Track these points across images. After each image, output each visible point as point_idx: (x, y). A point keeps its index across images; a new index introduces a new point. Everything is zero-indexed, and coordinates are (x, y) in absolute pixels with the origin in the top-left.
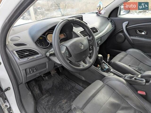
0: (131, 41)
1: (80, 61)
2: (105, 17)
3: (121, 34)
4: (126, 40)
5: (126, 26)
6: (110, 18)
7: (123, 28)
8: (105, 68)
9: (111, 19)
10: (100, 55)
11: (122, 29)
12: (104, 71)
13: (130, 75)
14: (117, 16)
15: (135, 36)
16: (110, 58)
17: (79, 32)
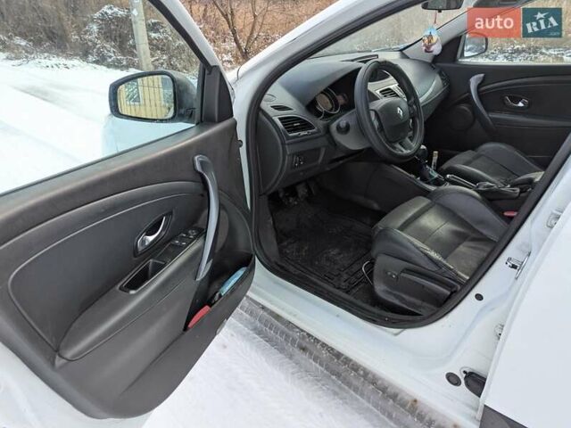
0: (491, 123)
1: (395, 142)
2: (425, 62)
3: (464, 107)
4: (477, 122)
5: (479, 86)
6: (438, 64)
7: (469, 91)
8: (431, 176)
9: (439, 66)
10: (423, 147)
11: (467, 94)
12: (429, 183)
13: (488, 183)
14: (454, 60)
15: (501, 111)
16: (438, 159)
17: (378, 92)
